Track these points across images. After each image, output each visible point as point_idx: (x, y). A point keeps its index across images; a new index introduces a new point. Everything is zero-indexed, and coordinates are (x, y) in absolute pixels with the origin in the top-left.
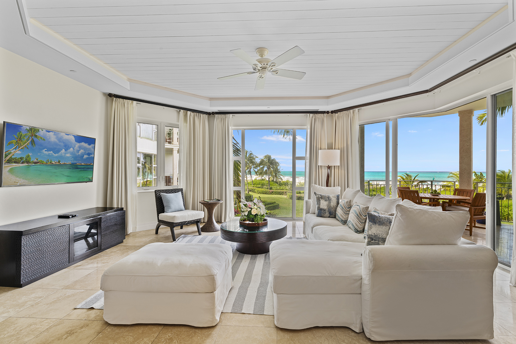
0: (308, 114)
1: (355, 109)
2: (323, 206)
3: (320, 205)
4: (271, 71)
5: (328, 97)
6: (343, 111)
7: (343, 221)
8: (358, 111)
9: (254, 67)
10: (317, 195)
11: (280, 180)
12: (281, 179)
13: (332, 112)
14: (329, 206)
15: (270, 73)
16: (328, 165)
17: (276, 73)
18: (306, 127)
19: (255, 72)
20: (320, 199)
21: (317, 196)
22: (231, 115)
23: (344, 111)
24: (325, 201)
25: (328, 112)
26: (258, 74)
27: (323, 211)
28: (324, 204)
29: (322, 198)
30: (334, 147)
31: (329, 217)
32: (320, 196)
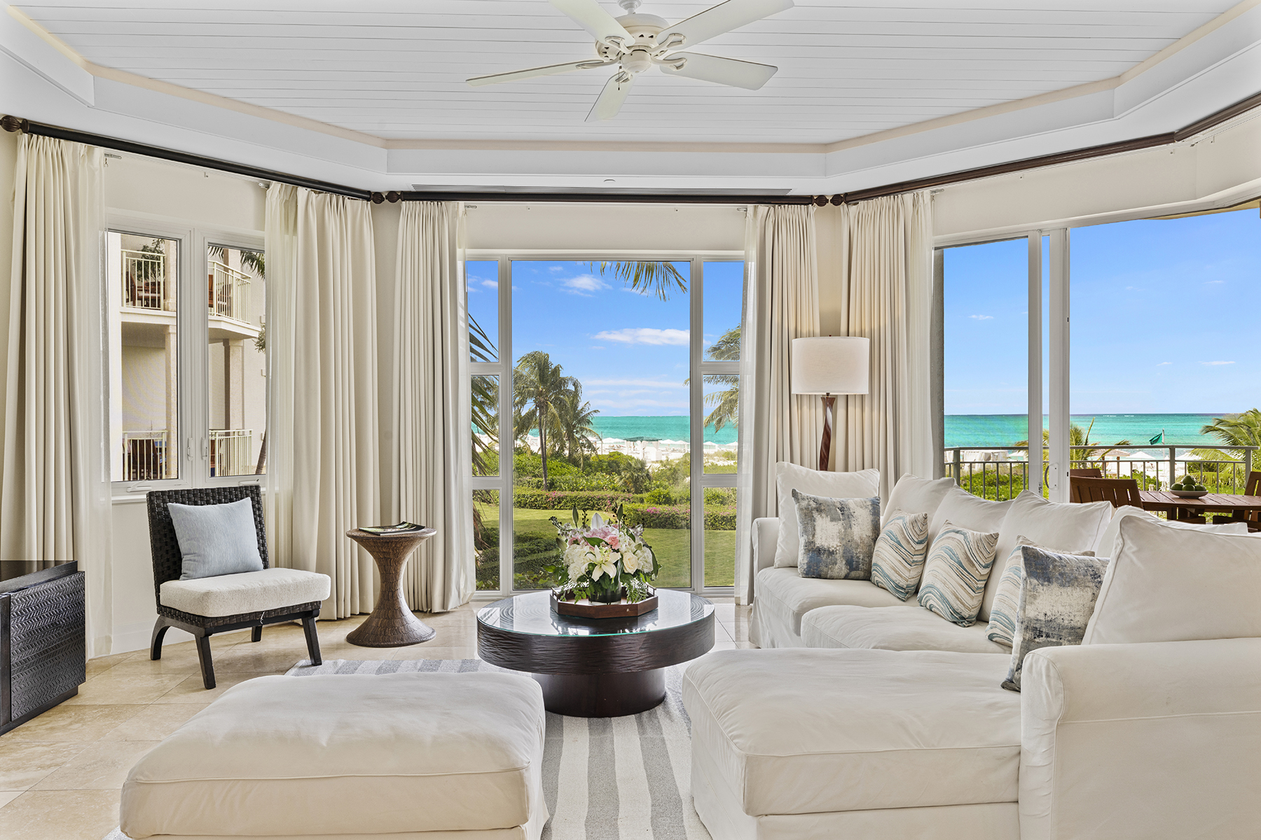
0: (750, 207)
1: (920, 191)
2: (824, 539)
3: (814, 536)
4: (661, 58)
5: (826, 146)
6: (877, 197)
7: (902, 588)
8: (933, 198)
9: (602, 44)
10: (803, 499)
11: (586, 453)
12: (590, 445)
13: (838, 200)
14: (845, 537)
15: (658, 66)
16: (828, 394)
17: (677, 68)
18: (741, 253)
19: (606, 60)
20: (816, 514)
21: (804, 504)
22: (462, 204)
23: (883, 196)
24: (831, 521)
25: (821, 200)
26: (614, 69)
27: (824, 557)
28: (828, 533)
29: (819, 510)
30: (843, 328)
31: (846, 578)
32: (812, 503)
